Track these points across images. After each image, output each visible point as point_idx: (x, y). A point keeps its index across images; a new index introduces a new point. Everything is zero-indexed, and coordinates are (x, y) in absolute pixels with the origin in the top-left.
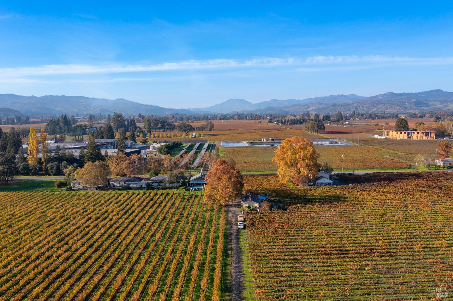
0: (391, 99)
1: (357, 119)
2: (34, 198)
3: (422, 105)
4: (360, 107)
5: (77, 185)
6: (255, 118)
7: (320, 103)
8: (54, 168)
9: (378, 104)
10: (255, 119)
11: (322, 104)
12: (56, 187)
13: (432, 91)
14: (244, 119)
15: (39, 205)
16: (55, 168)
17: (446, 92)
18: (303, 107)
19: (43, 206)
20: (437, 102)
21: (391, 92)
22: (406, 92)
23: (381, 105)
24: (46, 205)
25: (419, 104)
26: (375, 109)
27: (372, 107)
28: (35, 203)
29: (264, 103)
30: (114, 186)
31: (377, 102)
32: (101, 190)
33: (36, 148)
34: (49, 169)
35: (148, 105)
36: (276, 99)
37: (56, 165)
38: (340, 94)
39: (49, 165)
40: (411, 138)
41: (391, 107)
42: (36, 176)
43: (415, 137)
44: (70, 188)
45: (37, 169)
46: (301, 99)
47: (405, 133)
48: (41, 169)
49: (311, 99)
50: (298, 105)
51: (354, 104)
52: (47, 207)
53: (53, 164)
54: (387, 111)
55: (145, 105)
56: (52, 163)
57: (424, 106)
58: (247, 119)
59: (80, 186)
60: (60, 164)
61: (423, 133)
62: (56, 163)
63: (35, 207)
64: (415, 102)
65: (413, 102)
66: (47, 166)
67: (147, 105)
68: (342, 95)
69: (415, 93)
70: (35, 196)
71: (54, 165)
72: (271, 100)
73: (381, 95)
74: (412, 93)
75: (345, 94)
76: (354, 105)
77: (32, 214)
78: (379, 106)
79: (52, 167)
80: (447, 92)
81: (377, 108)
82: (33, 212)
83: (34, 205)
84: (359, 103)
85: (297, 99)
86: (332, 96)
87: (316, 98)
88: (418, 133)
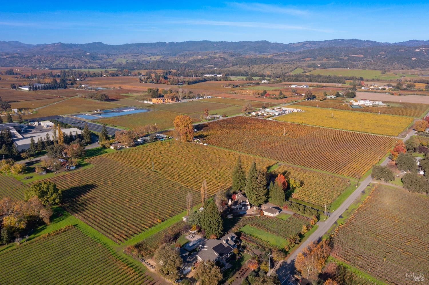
0: (64, 51)
3: (96, 59)
4: (42, 60)
20: (105, 55)
25: (93, 57)
26: (58, 62)
40: (165, 102)
41: (73, 61)
47: (161, 100)
51: (35, 56)
61: (170, 99)
64: (90, 55)
65: (88, 56)
76: (36, 58)
78: (62, 59)
88: (168, 99)
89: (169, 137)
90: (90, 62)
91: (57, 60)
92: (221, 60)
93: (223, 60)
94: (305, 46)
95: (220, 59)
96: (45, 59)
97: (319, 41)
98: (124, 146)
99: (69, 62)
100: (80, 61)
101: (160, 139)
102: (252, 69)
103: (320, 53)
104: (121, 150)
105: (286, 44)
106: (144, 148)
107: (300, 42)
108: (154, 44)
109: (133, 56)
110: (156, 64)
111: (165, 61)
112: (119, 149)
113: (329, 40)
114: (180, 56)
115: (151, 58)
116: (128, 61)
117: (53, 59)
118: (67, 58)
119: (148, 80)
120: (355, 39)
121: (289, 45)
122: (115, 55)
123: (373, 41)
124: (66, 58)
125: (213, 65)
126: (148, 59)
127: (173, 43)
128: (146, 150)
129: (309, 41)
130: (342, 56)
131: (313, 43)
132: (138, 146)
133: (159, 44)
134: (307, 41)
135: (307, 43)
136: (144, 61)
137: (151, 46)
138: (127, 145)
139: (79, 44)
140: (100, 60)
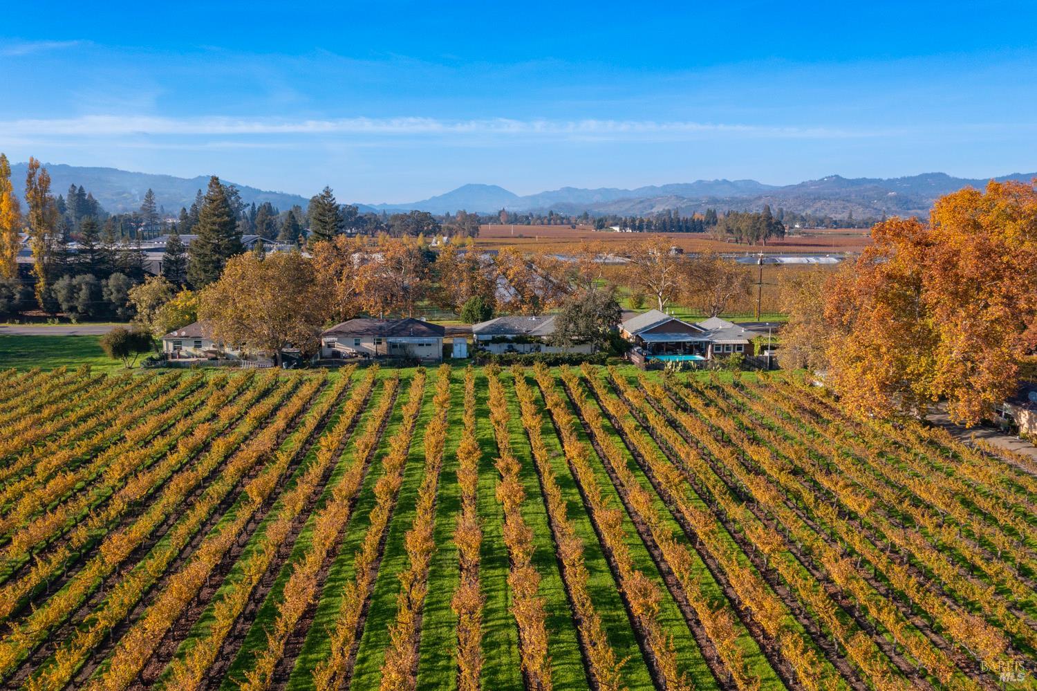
0: (837, 191)
1: (797, 226)
2: (17, 395)
3: (911, 206)
5: (188, 349)
6: (549, 220)
7: (678, 197)
8: (81, 294)
9: (815, 199)
10: (549, 224)
11: (684, 198)
12: (108, 350)
13: (925, 176)
14: (522, 223)
15: (49, 427)
16: (84, 294)
17: (954, 178)
18: (640, 206)
19: (64, 429)
21: (837, 176)
22: (869, 177)
23: (823, 202)
24: (83, 427)
25: (904, 203)
27: (801, 207)
28: (24, 415)
29: (547, 195)
30: (337, 354)
31: (812, 197)
32: (295, 368)
33: (12, 222)
34: (61, 297)
35: (275, 193)
36: (573, 186)
37: (87, 283)
38: (720, 179)
39: (61, 284)
41: (844, 208)
42: (13, 322)
44: (164, 357)
45: (18, 296)
46: (631, 187)
48: (30, 301)
49: (653, 188)
50: (629, 200)
51: (760, 198)
52: (89, 434)
53: (75, 282)
54: (837, 215)
55: (266, 192)
56: (72, 277)
57: (915, 208)
58: (529, 224)
59: (198, 352)
60: (104, 282)
62: (89, 277)
63: (29, 435)
64: (895, 197)
65: (891, 198)
66: (55, 286)
67: (271, 193)
68: (725, 181)
69: (889, 180)
70: (19, 388)
71: (80, 284)
72: (563, 190)
73: (813, 183)
74: (880, 180)
75: (732, 180)
77: (19, 476)
78: (818, 205)
79: (73, 291)
80: (957, 180)
81: (813, 209)
82: (24, 460)
83: (21, 425)
84: (772, 197)
85: (621, 188)
86: (700, 181)
87: (665, 186)
99: (835, 210)
124: (830, 200)
139: (885, 178)
140: (922, 208)
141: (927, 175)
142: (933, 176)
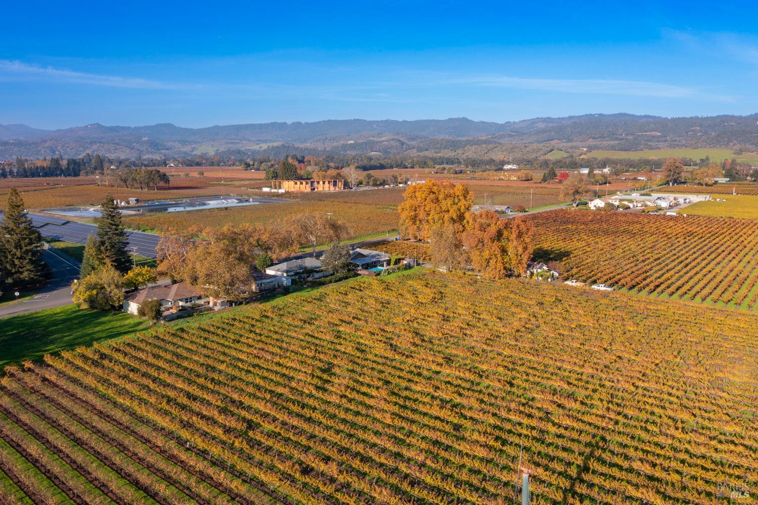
0: (103, 135)
3: (160, 148)
4: (59, 148)
9: (91, 143)
20: (177, 143)
21: (98, 124)
23: (98, 145)
27: (82, 149)
40: (316, 190)
43: (320, 189)
47: (307, 183)
51: (45, 141)
57: (162, 149)
61: (329, 182)
64: (148, 141)
76: (47, 144)
78: (95, 147)
80: (181, 129)
88: (324, 183)
89: (398, 261)
90: (148, 152)
91: (87, 148)
92: (394, 143)
93: (398, 144)
94: (536, 125)
95: (392, 142)
96: (63, 147)
97: (559, 118)
98: (202, 302)
99: (109, 151)
100: (129, 150)
101: (367, 266)
102: (463, 154)
103: (576, 131)
104: (182, 323)
105: (501, 123)
106: (308, 307)
107: (526, 119)
108: (266, 126)
109: (228, 143)
110: (273, 153)
111: (289, 146)
112: (171, 318)
113: (577, 115)
114: (314, 141)
115: (260, 147)
116: (218, 150)
117: (80, 147)
118: (105, 145)
119: (263, 164)
120: (623, 112)
121: (507, 125)
122: (195, 142)
123: (655, 116)
125: (380, 151)
126: (256, 147)
127: (299, 124)
128: (326, 318)
129: (542, 118)
130: (621, 135)
131: (548, 120)
132: (279, 301)
133: (274, 125)
134: (537, 118)
135: (538, 122)
136: (249, 150)
137: (260, 129)
138: (217, 296)
139: (132, 126)
140: (168, 149)
141: (160, 125)
142: (165, 125)
